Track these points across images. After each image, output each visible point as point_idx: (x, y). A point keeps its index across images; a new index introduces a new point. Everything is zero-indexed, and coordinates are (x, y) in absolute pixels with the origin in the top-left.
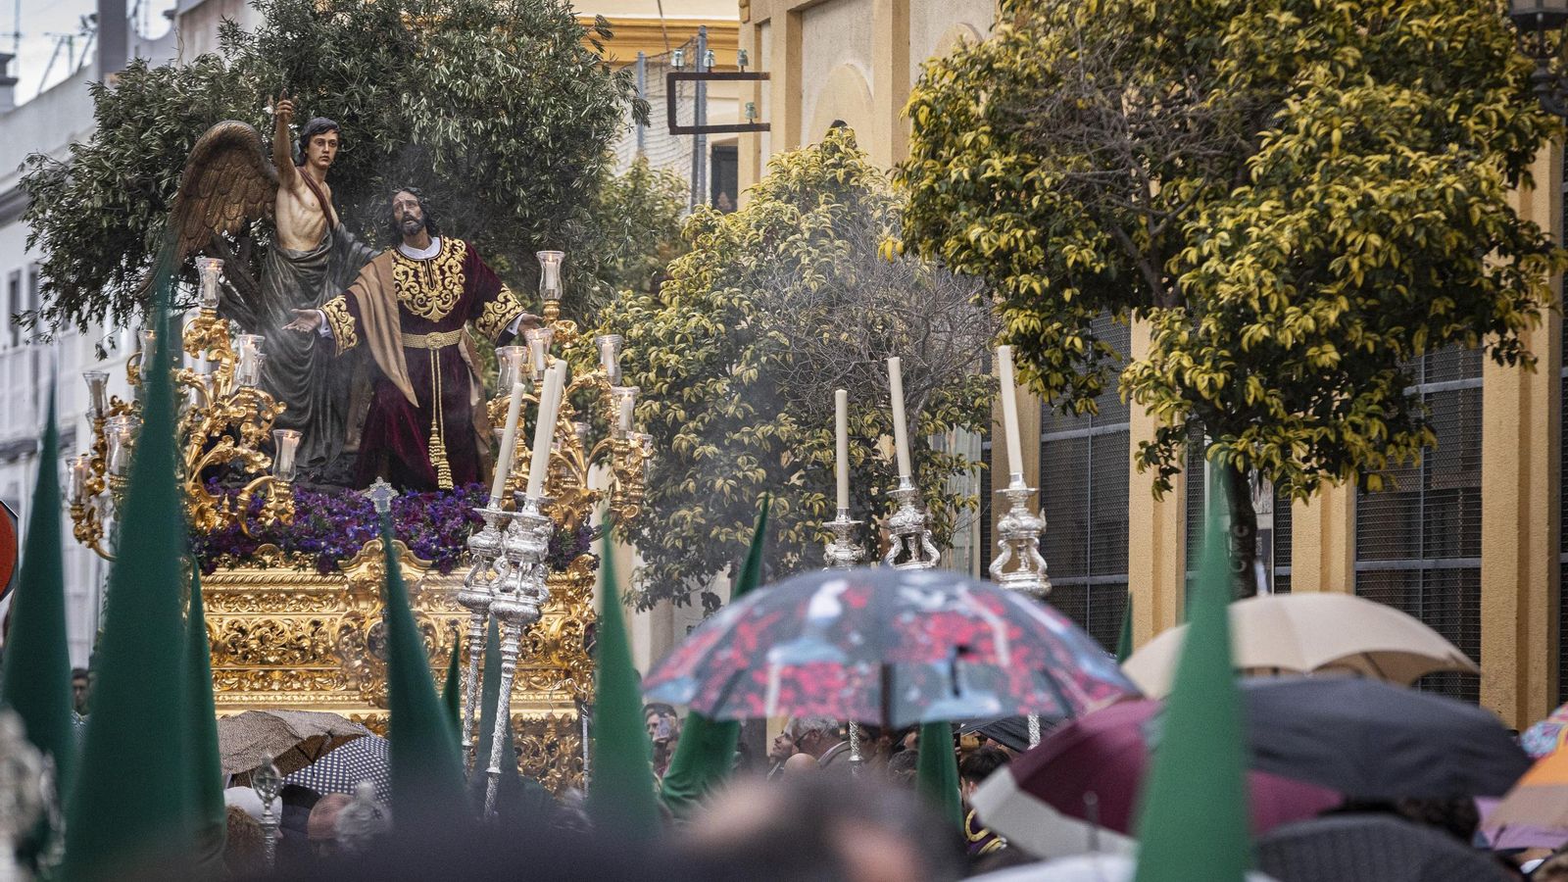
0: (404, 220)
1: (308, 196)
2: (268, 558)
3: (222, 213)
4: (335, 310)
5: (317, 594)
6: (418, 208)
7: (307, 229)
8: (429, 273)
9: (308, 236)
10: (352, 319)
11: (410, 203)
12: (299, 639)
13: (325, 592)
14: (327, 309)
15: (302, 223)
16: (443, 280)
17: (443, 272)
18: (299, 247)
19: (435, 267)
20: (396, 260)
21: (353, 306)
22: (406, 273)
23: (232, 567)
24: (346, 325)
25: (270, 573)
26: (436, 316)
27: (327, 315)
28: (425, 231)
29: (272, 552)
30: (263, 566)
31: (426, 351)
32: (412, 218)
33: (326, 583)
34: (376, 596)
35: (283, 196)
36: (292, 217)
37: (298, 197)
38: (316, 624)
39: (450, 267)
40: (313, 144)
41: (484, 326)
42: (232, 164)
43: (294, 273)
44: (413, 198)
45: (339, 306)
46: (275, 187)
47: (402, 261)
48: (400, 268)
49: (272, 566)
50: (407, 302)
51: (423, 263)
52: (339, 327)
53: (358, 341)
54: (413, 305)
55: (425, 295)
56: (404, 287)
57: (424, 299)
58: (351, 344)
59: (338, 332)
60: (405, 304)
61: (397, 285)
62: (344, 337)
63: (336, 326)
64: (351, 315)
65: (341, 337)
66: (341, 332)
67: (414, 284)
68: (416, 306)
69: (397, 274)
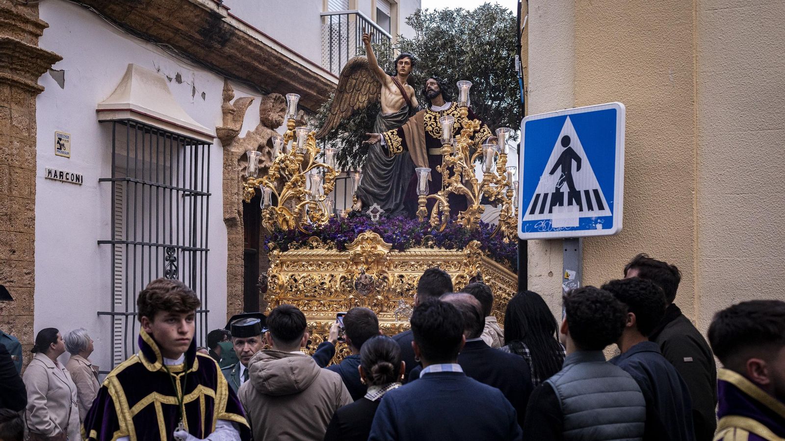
0: (428, 91)
1: (394, 88)
2: (315, 244)
3: (358, 99)
4: (389, 134)
5: (335, 262)
6: (436, 85)
7: (392, 103)
9: (393, 107)
10: (400, 139)
11: (432, 83)
12: (322, 283)
13: (340, 261)
14: (385, 133)
15: (390, 100)
18: (389, 111)
20: (427, 113)
21: (401, 133)
22: (430, 118)
23: (297, 248)
24: (396, 141)
25: (315, 252)
27: (384, 136)
28: (441, 97)
29: (317, 241)
30: (312, 248)
31: (441, 156)
32: (432, 90)
33: (340, 256)
34: (363, 262)
35: (383, 89)
36: (386, 98)
37: (389, 89)
38: (332, 276)
39: (453, 115)
40: (398, 65)
42: (361, 76)
43: (385, 123)
44: (435, 81)
45: (392, 133)
46: (381, 87)
47: (430, 112)
48: (428, 116)
49: (317, 248)
50: (430, 131)
51: (439, 113)
52: (391, 142)
53: (403, 150)
54: (433, 133)
55: (439, 128)
56: (429, 124)
57: (439, 129)
58: (399, 151)
59: (390, 144)
60: (429, 133)
61: (426, 123)
62: (394, 147)
63: (389, 141)
64: (399, 137)
65: (391, 147)
66: (392, 145)
67: (433, 123)
68: (435, 133)
69: (426, 118)
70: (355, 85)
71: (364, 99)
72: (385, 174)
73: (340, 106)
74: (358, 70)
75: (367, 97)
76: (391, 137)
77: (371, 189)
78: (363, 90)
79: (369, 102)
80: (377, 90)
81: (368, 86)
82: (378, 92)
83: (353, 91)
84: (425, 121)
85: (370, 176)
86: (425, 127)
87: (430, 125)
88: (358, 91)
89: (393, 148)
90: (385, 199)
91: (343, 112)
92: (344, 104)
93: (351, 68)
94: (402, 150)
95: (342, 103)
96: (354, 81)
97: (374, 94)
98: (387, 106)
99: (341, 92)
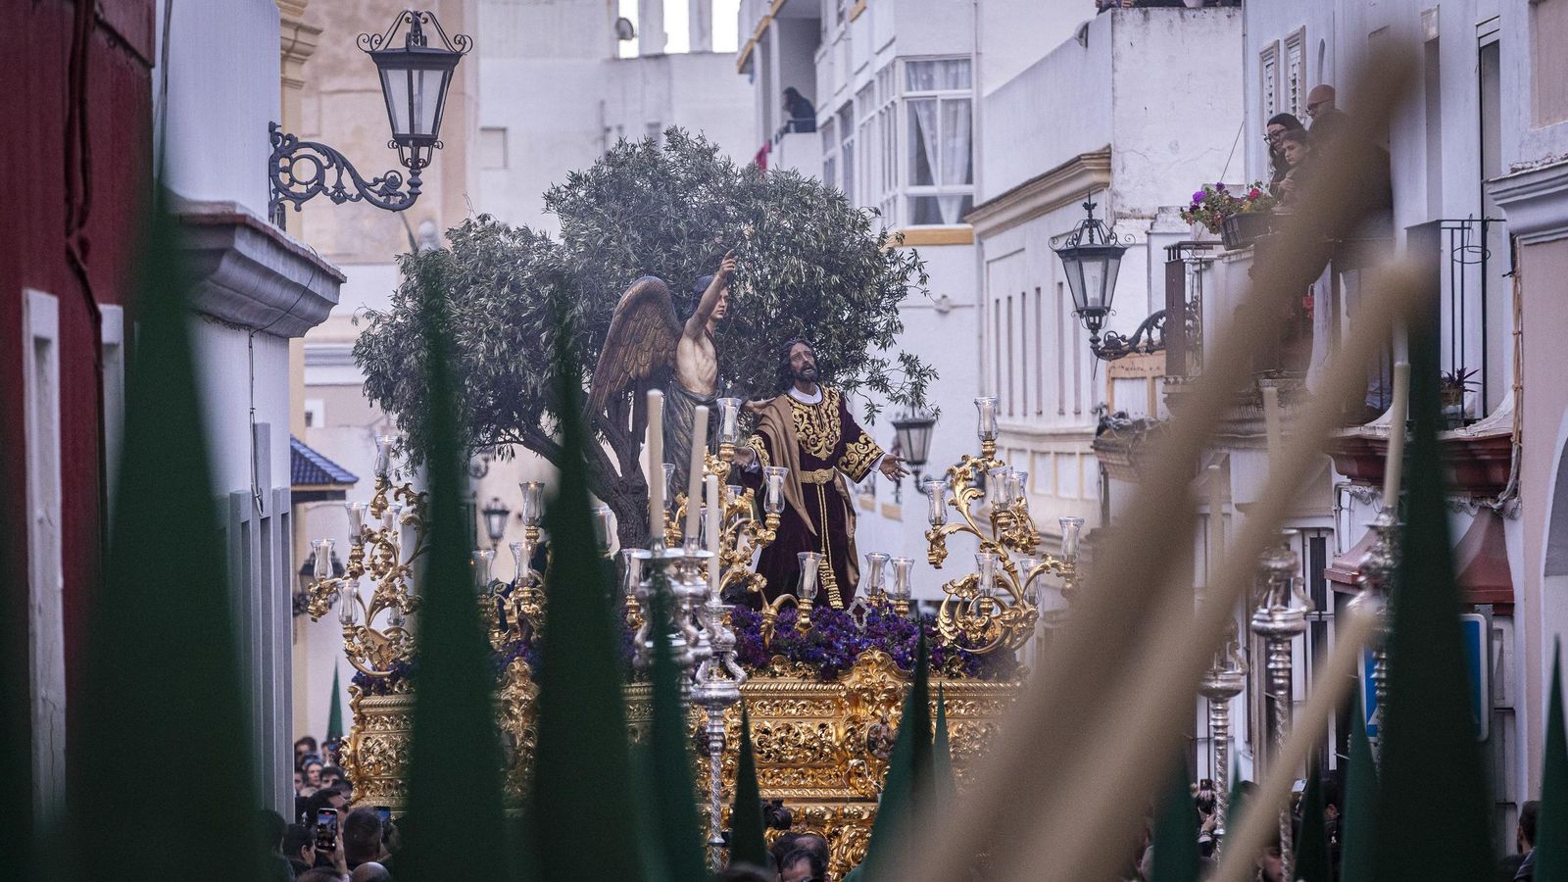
0: (804, 369)
2: (777, 669)
3: (636, 359)
4: (759, 447)
5: (816, 700)
8: (819, 416)
10: (768, 456)
11: (807, 354)
13: (825, 698)
14: (755, 447)
16: (830, 422)
17: (828, 417)
18: (703, 390)
19: (823, 411)
20: (791, 405)
22: (801, 416)
24: (766, 460)
25: (780, 682)
26: (823, 455)
27: (756, 452)
29: (781, 663)
30: (774, 675)
31: (814, 485)
32: (811, 367)
33: (825, 690)
35: (686, 345)
36: (699, 365)
37: (702, 347)
38: (823, 726)
39: (832, 411)
41: (847, 464)
42: (645, 316)
44: (807, 349)
47: (796, 405)
48: (797, 412)
49: (781, 675)
50: (803, 441)
51: (814, 408)
54: (807, 444)
55: (817, 436)
56: (801, 428)
57: (816, 439)
60: (801, 444)
61: (795, 427)
69: (795, 417)
84: (794, 422)
86: (795, 434)
98: (699, 379)
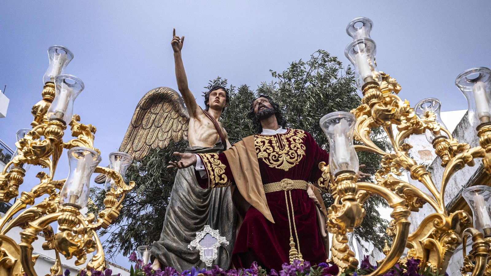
0: (259, 108)
1: (206, 120)
3: (157, 137)
6: (269, 103)
7: (204, 137)
9: (205, 140)
14: (202, 155)
15: (201, 133)
17: (289, 141)
18: (200, 146)
19: (283, 139)
20: (256, 137)
24: (219, 166)
26: (286, 167)
27: (201, 157)
35: (192, 122)
39: (294, 140)
42: (162, 111)
45: (213, 156)
46: (189, 121)
47: (261, 137)
48: (260, 140)
50: (265, 158)
51: (275, 136)
52: (211, 166)
53: (228, 181)
54: (269, 160)
55: (277, 153)
56: (262, 149)
57: (277, 155)
58: (222, 181)
59: (210, 169)
60: (264, 160)
61: (257, 149)
62: (216, 174)
63: (209, 165)
64: (222, 163)
65: (212, 173)
66: (213, 170)
67: (269, 147)
68: (272, 161)
69: (257, 143)
70: (154, 120)
71: (165, 136)
72: (196, 224)
73: (133, 144)
74: (160, 103)
75: (169, 135)
76: (212, 160)
77: (174, 245)
78: (163, 127)
79: (172, 140)
80: (182, 127)
81: (171, 122)
82: (183, 129)
83: (151, 126)
84: (256, 146)
85: (173, 227)
86: (257, 154)
87: (265, 151)
88: (158, 127)
89: (214, 175)
90: (194, 259)
91: (136, 151)
92: (139, 141)
93: (150, 99)
94: (226, 180)
95: (136, 141)
96: (154, 116)
97: (179, 131)
98: (196, 138)
99: (136, 127)
